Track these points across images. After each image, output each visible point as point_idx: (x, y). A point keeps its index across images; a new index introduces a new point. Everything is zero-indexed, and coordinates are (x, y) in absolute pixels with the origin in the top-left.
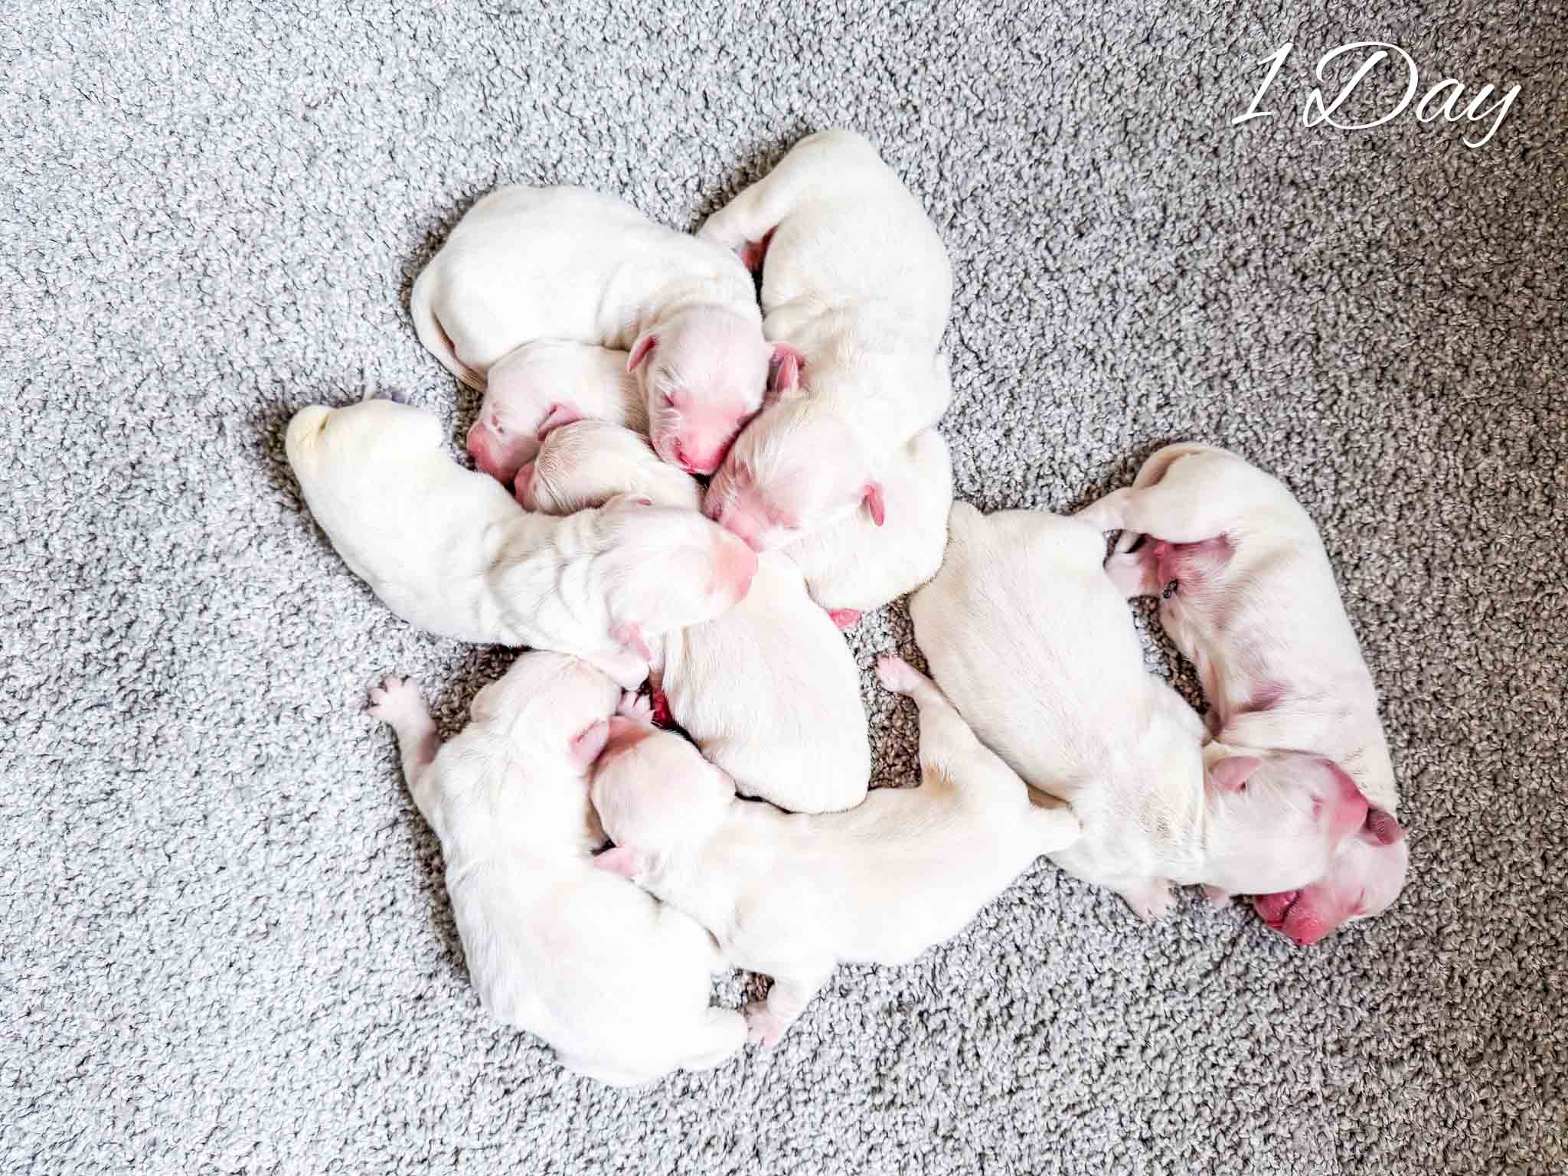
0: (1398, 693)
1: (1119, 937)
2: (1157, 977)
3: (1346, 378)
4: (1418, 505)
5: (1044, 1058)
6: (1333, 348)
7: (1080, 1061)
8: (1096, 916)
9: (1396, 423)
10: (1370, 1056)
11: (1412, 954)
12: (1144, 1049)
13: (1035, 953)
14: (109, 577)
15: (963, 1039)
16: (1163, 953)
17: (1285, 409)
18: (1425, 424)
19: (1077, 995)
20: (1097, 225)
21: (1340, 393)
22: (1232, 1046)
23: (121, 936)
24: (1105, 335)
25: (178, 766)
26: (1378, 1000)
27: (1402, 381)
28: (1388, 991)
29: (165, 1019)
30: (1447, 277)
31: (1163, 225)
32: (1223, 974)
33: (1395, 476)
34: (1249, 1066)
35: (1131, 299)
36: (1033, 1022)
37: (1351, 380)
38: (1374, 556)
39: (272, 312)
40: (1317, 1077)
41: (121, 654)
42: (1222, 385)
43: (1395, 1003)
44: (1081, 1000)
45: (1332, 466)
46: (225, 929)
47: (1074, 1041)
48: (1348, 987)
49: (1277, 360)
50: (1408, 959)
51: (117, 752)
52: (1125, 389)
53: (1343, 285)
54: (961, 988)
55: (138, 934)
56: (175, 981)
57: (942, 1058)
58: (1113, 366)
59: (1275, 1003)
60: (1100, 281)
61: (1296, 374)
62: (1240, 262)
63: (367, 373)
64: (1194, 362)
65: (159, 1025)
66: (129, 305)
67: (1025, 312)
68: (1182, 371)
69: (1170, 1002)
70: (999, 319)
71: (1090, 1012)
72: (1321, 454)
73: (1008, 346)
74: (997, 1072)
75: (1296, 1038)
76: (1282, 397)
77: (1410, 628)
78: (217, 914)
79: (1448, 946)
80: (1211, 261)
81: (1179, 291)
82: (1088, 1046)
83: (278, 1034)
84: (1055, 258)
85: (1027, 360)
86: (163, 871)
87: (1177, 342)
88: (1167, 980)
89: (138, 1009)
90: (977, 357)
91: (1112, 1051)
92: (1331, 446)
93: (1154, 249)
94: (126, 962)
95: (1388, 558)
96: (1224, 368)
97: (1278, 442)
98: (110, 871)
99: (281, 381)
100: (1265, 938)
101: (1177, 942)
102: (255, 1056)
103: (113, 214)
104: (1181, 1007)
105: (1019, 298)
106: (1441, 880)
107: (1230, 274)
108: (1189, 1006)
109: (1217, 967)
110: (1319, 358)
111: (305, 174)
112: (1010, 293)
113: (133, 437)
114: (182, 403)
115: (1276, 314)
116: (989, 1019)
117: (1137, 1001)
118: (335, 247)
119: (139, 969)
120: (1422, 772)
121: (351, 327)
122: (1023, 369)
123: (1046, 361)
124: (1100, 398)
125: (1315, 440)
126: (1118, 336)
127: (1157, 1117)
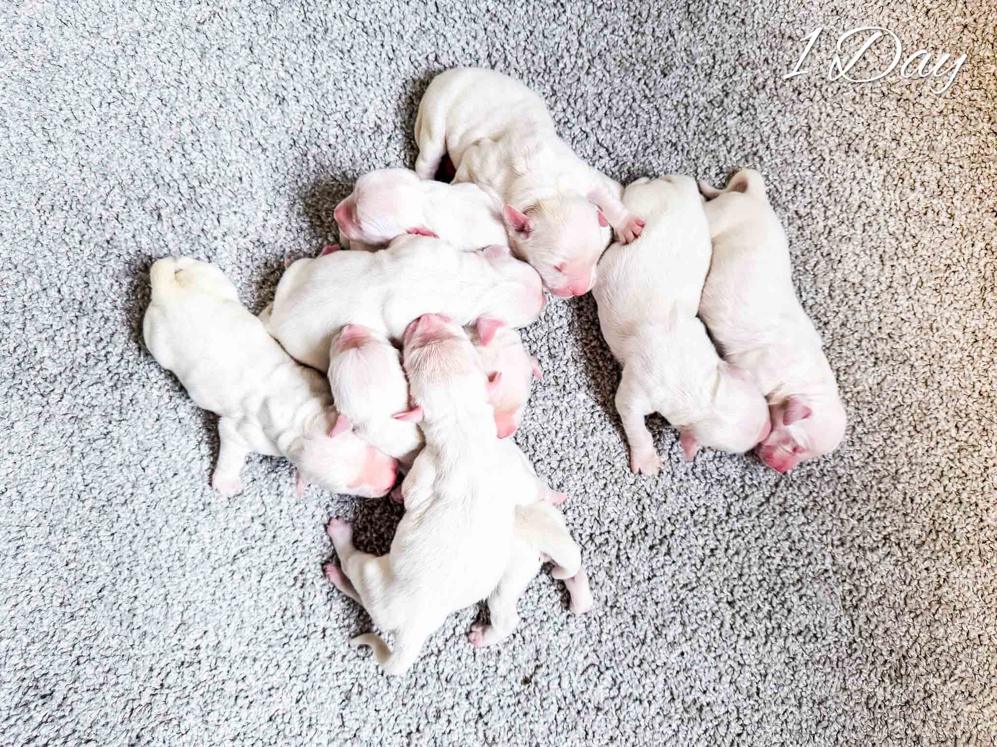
0: (867, 334)
1: (708, 486)
2: (732, 507)
3: (827, 151)
4: (874, 223)
5: (667, 557)
6: (819, 133)
7: (689, 558)
8: (694, 474)
9: (859, 175)
10: (859, 546)
11: (881, 486)
12: (726, 550)
13: (659, 497)
14: (98, 308)
15: (619, 549)
16: (735, 493)
17: (792, 171)
18: (876, 175)
19: (685, 520)
20: (674, 69)
21: (824, 160)
22: (778, 545)
23: (119, 517)
24: (682, 134)
25: (146, 416)
26: (863, 513)
27: (861, 151)
28: (868, 508)
29: (148, 563)
30: (884, 89)
31: (713, 67)
32: (771, 504)
33: (860, 207)
34: (789, 556)
35: (696, 112)
36: (660, 537)
37: (831, 151)
38: (850, 255)
39: (186, 147)
40: (829, 560)
41: (108, 352)
42: (753, 159)
43: (873, 515)
44: (687, 523)
45: (822, 202)
46: (179, 509)
47: (684, 547)
48: (845, 507)
49: (785, 142)
50: (879, 489)
51: (109, 410)
52: (696, 165)
53: (823, 97)
54: (616, 520)
55: (128, 515)
56: (152, 541)
57: (607, 560)
58: (688, 152)
59: (803, 519)
60: (678, 102)
61: (797, 150)
62: (761, 87)
63: (244, 179)
64: (736, 147)
65: (145, 567)
66: (99, 146)
67: (634, 122)
68: (729, 152)
69: (741, 521)
70: (619, 127)
71: (693, 529)
72: (815, 196)
73: (625, 143)
74: (640, 567)
75: (816, 539)
76: (790, 164)
77: (873, 296)
78: (174, 501)
79: (902, 480)
80: (743, 87)
81: (725, 104)
82: (693, 549)
83: (215, 569)
84: (650, 90)
85: (637, 151)
86: (142, 477)
87: (725, 135)
88: (738, 509)
89: (132, 559)
90: (607, 150)
91: (708, 552)
92: (820, 191)
93: (709, 81)
94: (123, 531)
95: (858, 255)
96: (754, 149)
97: (789, 191)
98: (110, 478)
99: (193, 187)
100: (795, 481)
101: (743, 487)
102: (202, 582)
103: (86, 93)
104: (747, 524)
105: (630, 115)
106: (897, 442)
107: (755, 93)
108: (752, 523)
109: (768, 500)
110: (811, 140)
111: (200, 63)
112: (625, 111)
113: (107, 224)
114: (135, 203)
115: (784, 116)
116: (634, 536)
117: (721, 522)
118: (221, 106)
119: (130, 535)
120: (883, 380)
121: (233, 153)
122: (635, 156)
123: (649, 151)
125: (811, 188)
126: (690, 134)
127: (736, 589)
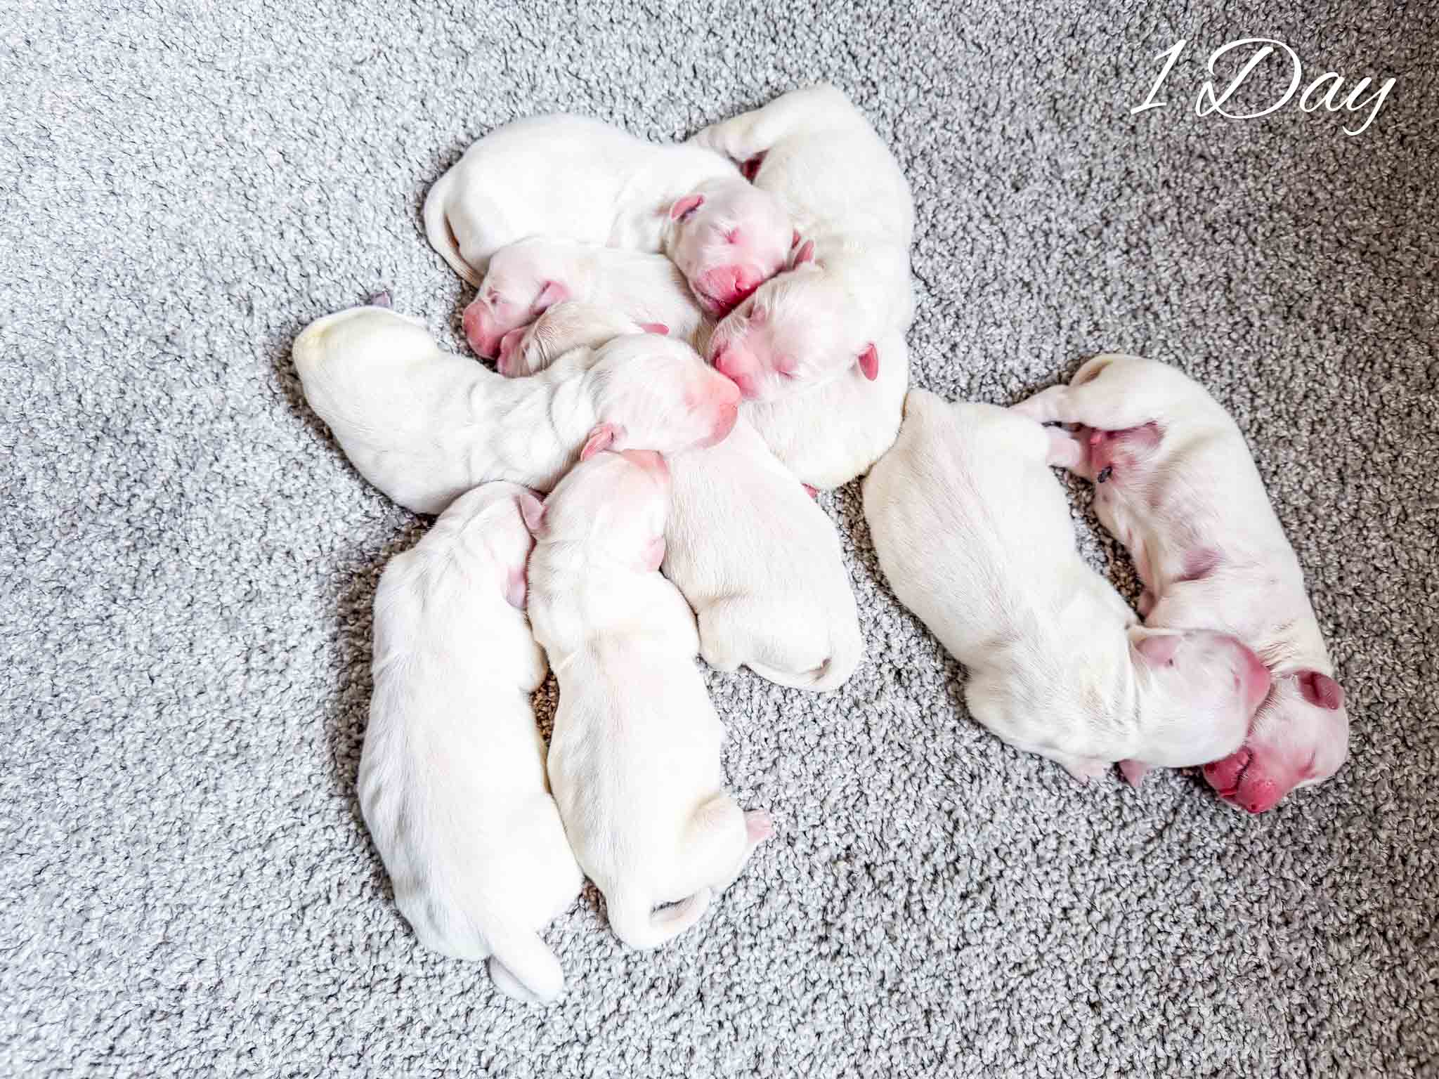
0: (1320, 586)
1: (1062, 802)
2: (1101, 840)
3: (1256, 313)
4: (1329, 421)
5: (990, 914)
6: (1243, 288)
7: (1026, 920)
8: (1040, 780)
9: (1304, 350)
10: (1316, 929)
11: (1350, 830)
12: (1089, 912)
13: (981, 811)
14: (132, 428)
15: (910, 893)
16: (1106, 818)
17: (1203, 337)
18: (1330, 352)
19: (1023, 853)
20: (1031, 181)
21: (1251, 325)
22: (1177, 912)
23: (97, 749)
24: (1039, 271)
25: (172, 596)
26: (1321, 874)
27: (1307, 316)
28: (1329, 865)
29: (127, 831)
30: (1341, 236)
31: (1088, 185)
32: (1166, 841)
33: (1306, 397)
34: (1196, 933)
35: (1062, 242)
36: (981, 879)
37: (1261, 313)
38: (1290, 465)
39: (307, 219)
40: (1263, 948)
41: (134, 496)
42: (1144, 315)
43: (1338, 879)
44: (1026, 860)
45: (1248, 385)
46: (195, 749)
47: (1019, 899)
48: (1290, 859)
49: (1193, 297)
50: (1348, 836)
51: (117, 581)
52: (1058, 315)
53: (1250, 239)
54: (908, 842)
55: (112, 750)
56: (142, 795)
57: (889, 909)
58: (1047, 297)
59: (1218, 872)
60: (1035, 227)
61: (1211, 309)
62: (1157, 217)
63: (384, 272)
64: (1120, 296)
65: (121, 838)
66: (182, 205)
67: (968, 248)
68: (1109, 302)
69: (1115, 866)
70: (945, 253)
71: (1035, 871)
72: (1237, 375)
73: (954, 276)
74: (944, 927)
75: (1241, 908)
76: (1200, 328)
77: (1329, 529)
78: (191, 735)
79: (1385, 825)
80: (1132, 215)
81: (1104, 236)
82: (1034, 905)
83: (236, 853)
84: (994, 207)
85: (970, 288)
86: (146, 692)
87: (1104, 279)
88: (1110, 844)
89: (103, 822)
90: (926, 284)
91: (1057, 912)
92: (1246, 369)
93: (1082, 203)
94: (97, 775)
95: (1304, 467)
96: (1146, 302)
97: (1198, 365)
98: (94, 688)
99: (308, 276)
100: (1205, 808)
101: (1119, 808)
102: (210, 874)
103: (178, 134)
104: (1125, 871)
105: (963, 238)
106: (1375, 761)
107: (1149, 226)
108: (1133, 870)
109: (1160, 834)
110: (1232, 296)
111: (347, 113)
112: (955, 233)
113: (171, 313)
114: (218, 288)
115: (1192, 260)
116: (936, 873)
117: (1081, 865)
118: (368, 171)
119: (109, 784)
120: (1349, 659)
121: (374, 234)
122: (967, 295)
123: (988, 289)
124: (1037, 321)
125: (1231, 364)
126: (1051, 272)
127: (1104, 980)
